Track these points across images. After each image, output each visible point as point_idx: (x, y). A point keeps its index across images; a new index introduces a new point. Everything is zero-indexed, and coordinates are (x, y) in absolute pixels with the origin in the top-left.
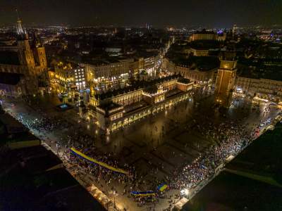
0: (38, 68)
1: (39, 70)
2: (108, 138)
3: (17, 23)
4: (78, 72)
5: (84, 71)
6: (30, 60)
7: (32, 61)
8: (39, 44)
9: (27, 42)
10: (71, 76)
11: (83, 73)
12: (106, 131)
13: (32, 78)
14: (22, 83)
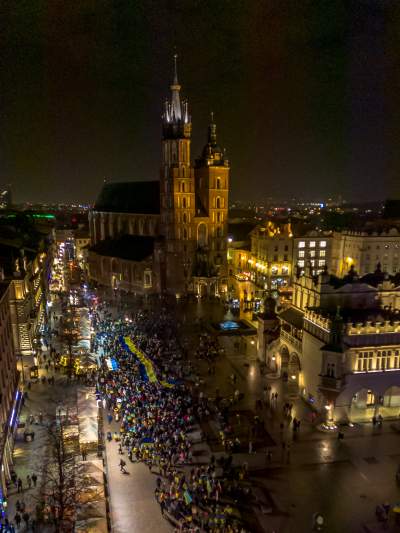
0: (201, 222)
1: (203, 229)
2: (326, 449)
3: (171, 92)
4: (307, 249)
5: (328, 248)
6: (183, 196)
7: (190, 201)
8: (217, 158)
9: (186, 145)
10: (286, 260)
11: (322, 253)
12: (322, 417)
13: (181, 248)
14: (157, 258)
